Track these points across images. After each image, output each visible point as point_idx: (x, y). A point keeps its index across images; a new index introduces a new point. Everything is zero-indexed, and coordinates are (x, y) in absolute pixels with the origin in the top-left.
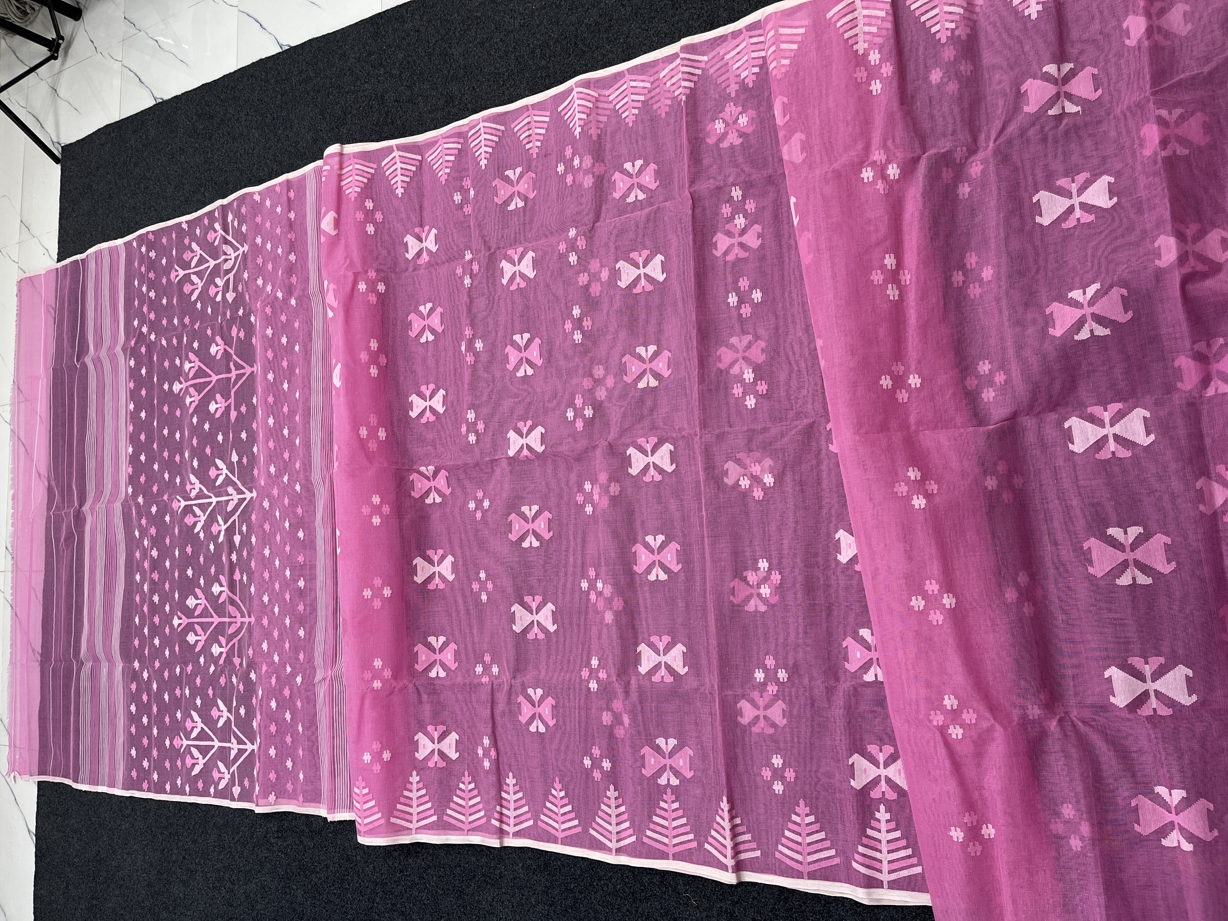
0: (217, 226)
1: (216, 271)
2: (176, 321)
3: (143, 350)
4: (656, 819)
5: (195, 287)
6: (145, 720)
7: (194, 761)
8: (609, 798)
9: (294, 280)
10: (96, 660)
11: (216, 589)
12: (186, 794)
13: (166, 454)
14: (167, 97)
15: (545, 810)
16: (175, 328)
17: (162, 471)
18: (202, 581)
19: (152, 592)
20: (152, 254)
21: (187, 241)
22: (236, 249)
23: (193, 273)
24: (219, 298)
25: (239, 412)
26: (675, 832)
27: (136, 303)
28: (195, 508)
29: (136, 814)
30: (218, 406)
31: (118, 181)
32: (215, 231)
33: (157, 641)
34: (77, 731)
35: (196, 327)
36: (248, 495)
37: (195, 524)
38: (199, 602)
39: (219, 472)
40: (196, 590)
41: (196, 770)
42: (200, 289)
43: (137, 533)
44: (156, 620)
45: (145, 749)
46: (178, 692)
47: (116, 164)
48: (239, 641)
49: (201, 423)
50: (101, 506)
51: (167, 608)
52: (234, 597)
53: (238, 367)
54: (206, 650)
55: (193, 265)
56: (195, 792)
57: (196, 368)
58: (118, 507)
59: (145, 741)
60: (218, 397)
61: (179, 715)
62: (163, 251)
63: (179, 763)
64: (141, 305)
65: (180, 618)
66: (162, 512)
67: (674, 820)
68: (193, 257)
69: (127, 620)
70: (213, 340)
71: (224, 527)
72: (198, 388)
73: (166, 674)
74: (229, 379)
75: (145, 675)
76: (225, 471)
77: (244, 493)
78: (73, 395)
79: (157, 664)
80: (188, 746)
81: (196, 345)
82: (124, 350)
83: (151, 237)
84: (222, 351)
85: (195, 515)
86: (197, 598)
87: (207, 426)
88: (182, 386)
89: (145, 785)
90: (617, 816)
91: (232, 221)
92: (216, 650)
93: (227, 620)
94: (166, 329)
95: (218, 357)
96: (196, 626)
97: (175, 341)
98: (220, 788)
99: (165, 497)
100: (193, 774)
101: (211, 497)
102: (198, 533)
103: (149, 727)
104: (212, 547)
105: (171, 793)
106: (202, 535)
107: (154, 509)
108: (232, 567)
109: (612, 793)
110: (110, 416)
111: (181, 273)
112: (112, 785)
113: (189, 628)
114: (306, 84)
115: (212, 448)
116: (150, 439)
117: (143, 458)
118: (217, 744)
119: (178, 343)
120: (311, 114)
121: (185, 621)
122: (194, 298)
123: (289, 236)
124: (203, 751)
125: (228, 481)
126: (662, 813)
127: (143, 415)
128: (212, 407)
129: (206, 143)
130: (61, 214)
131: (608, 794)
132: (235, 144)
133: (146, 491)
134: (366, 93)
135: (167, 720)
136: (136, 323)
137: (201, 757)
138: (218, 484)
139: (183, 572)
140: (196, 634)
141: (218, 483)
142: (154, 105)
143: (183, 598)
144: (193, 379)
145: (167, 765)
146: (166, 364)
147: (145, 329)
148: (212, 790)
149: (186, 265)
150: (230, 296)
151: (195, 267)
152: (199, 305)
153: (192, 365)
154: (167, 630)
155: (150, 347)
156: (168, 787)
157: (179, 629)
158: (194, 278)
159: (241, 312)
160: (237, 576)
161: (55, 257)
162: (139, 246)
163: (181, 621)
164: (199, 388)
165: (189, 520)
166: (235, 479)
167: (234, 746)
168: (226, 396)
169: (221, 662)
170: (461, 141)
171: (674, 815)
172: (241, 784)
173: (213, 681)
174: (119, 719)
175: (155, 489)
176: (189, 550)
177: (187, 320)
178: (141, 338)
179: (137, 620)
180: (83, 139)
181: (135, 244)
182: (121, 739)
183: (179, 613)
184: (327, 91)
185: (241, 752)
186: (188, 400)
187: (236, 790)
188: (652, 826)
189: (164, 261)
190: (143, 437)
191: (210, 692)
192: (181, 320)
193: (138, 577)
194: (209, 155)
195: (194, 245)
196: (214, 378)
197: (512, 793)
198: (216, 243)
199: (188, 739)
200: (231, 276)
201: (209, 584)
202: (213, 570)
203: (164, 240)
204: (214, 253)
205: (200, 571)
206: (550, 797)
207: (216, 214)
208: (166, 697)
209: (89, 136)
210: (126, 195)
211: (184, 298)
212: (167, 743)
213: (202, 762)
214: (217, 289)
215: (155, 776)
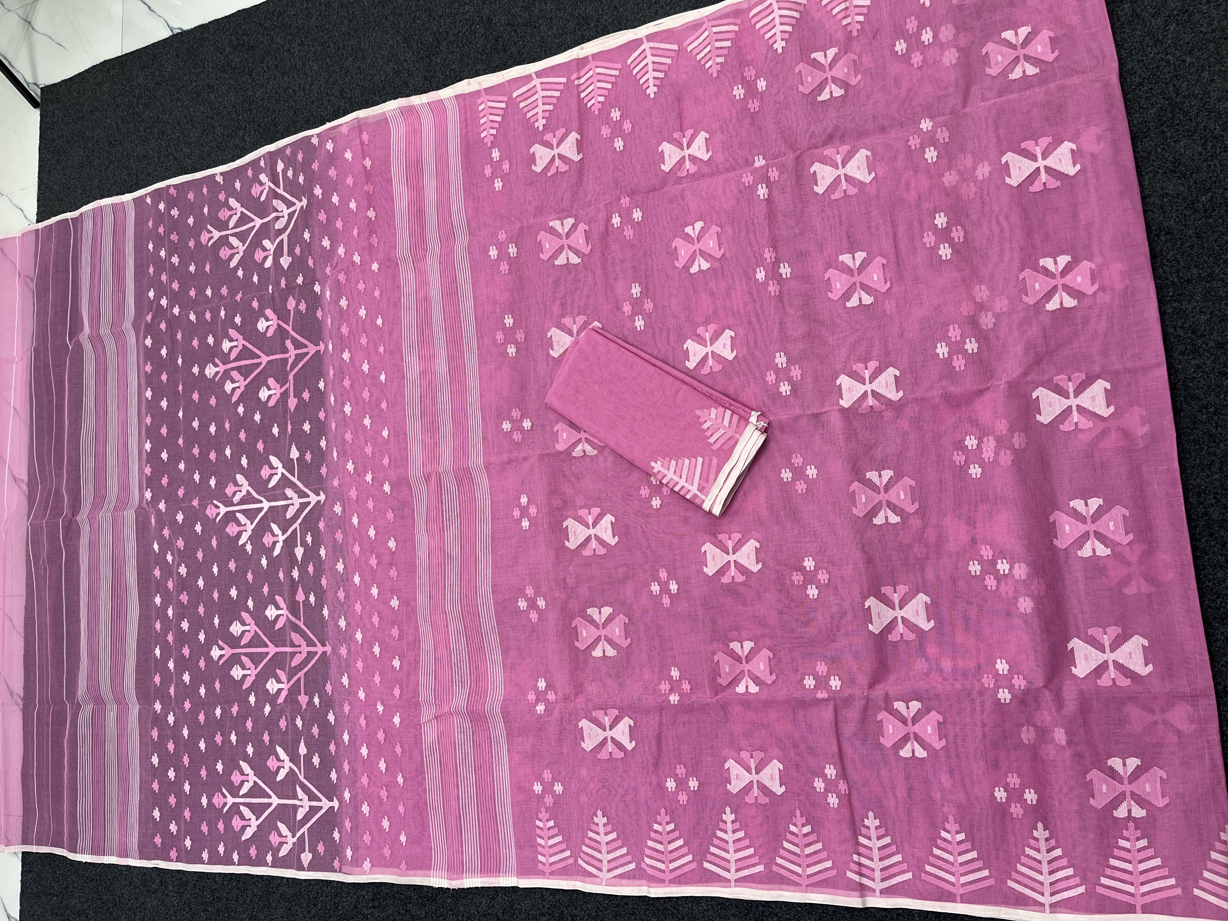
0: (263, 177)
1: (265, 231)
2: (209, 292)
3: (163, 326)
4: (1113, 862)
5: (235, 251)
6: (171, 774)
7: (244, 823)
8: (1037, 840)
9: (374, 240)
10: (99, 701)
11: (271, 612)
12: (234, 864)
13: (196, 451)
14: (188, 25)
15: (932, 860)
16: (207, 300)
17: (190, 470)
18: (250, 603)
19: (179, 617)
20: (175, 212)
21: (222, 197)
22: (289, 204)
23: (232, 235)
24: (268, 264)
25: (300, 399)
26: (1143, 878)
27: (151, 270)
28: (238, 515)
29: (167, 888)
30: (271, 392)
31: (120, 125)
32: (261, 184)
33: (186, 678)
34: (73, 789)
35: (238, 297)
36: (313, 499)
37: (239, 534)
38: (247, 628)
39: (274, 471)
40: (243, 614)
41: (248, 833)
42: (241, 254)
43: (156, 547)
44: (186, 651)
45: (172, 810)
46: (218, 739)
47: (118, 106)
48: (305, 674)
49: (249, 413)
50: (105, 516)
51: (202, 637)
52: (297, 622)
53: (297, 345)
54: (259, 685)
55: (231, 224)
56: (245, 860)
57: (240, 347)
58: (130, 515)
59: (172, 800)
60: (271, 381)
61: (220, 767)
62: (187, 209)
63: (221, 826)
64: (158, 273)
65: (221, 649)
66: (190, 522)
67: (1140, 862)
68: (231, 216)
69: (144, 651)
70: (260, 314)
71: (281, 538)
72: (243, 371)
73: (202, 717)
74: (286, 360)
75: (171, 719)
76: (281, 470)
77: (308, 496)
78: (63, 381)
79: (187, 705)
80: (235, 806)
81: (238, 320)
82: (136, 325)
83: (172, 191)
84: (275, 326)
85: (239, 524)
86: (243, 624)
87: (257, 417)
88: (217, 369)
89: (173, 854)
90: (1049, 862)
91: (284, 171)
92: (272, 686)
93: (288, 649)
94: (194, 301)
95: (269, 334)
96: (243, 657)
97: (208, 316)
98: (281, 855)
99: (195, 503)
100: (243, 838)
101: (261, 502)
102: (244, 545)
103: (178, 782)
104: (264, 562)
105: (209, 863)
106: (249, 548)
107: (180, 517)
108: (293, 585)
109: (1040, 833)
110: (115, 406)
111: (216, 234)
112: (124, 854)
113: (235, 660)
114: (383, 7)
115: (265, 443)
116: (174, 433)
117: (164, 456)
118: (275, 801)
119: (212, 317)
120: (391, 42)
121: (228, 652)
122: (233, 264)
123: (366, 188)
124: (257, 810)
125: (284, 482)
126: (1122, 854)
127: (164, 404)
128: (264, 394)
129: (244, 79)
130: (40, 166)
131: (1036, 834)
132: (286, 78)
133: (170, 496)
134: (466, 17)
135: (203, 773)
136: (151, 294)
137: (253, 817)
138: (270, 485)
139: (224, 594)
140: (244, 668)
141: (272, 484)
142: (171, 37)
143: (226, 624)
144: (235, 360)
145: (204, 828)
146: (195, 343)
147: (164, 302)
148: (269, 858)
149: (222, 225)
150: (285, 261)
151: (235, 227)
152: (240, 273)
153: (235, 343)
154: (202, 664)
155: (173, 322)
156: (205, 855)
157: (221, 662)
158: (234, 241)
159: (300, 280)
160: (300, 596)
161: (35, 218)
162: (156, 203)
163: (223, 652)
164: (245, 371)
165: (232, 529)
166: (295, 480)
167: (304, 804)
168: (282, 380)
169: (281, 700)
170: (738, 21)
171: (1141, 856)
172: (313, 850)
173: (271, 723)
174: (134, 773)
175: (181, 492)
176: (232, 565)
177: (224, 291)
178: (160, 313)
179: (158, 652)
180: (71, 79)
181: (149, 200)
182: (135, 798)
183: (220, 642)
184: (413, 15)
185: (313, 810)
186: (228, 387)
187: (306, 857)
188: (1108, 871)
189: (191, 221)
190: (164, 431)
191: (266, 738)
192: (216, 291)
193: (158, 600)
194: (250, 93)
195: (232, 202)
196: (265, 359)
197: (874, 837)
198: (263, 198)
199: (235, 795)
200: (285, 236)
201: (261, 606)
202: (266, 590)
203: (191, 196)
204: (262, 209)
205: (246, 591)
206: (939, 841)
207: (262, 163)
208: (202, 745)
209: (79, 74)
210: (132, 142)
211: (221, 265)
212: (204, 801)
213: (255, 823)
214: (266, 253)
215: (188, 843)
